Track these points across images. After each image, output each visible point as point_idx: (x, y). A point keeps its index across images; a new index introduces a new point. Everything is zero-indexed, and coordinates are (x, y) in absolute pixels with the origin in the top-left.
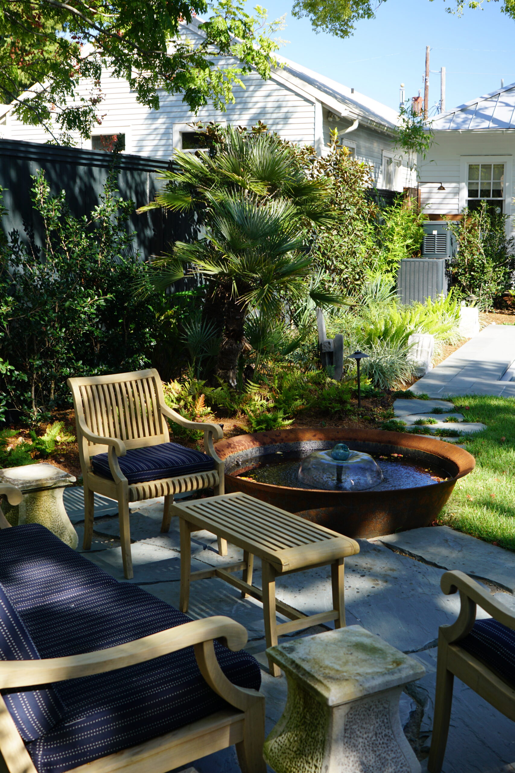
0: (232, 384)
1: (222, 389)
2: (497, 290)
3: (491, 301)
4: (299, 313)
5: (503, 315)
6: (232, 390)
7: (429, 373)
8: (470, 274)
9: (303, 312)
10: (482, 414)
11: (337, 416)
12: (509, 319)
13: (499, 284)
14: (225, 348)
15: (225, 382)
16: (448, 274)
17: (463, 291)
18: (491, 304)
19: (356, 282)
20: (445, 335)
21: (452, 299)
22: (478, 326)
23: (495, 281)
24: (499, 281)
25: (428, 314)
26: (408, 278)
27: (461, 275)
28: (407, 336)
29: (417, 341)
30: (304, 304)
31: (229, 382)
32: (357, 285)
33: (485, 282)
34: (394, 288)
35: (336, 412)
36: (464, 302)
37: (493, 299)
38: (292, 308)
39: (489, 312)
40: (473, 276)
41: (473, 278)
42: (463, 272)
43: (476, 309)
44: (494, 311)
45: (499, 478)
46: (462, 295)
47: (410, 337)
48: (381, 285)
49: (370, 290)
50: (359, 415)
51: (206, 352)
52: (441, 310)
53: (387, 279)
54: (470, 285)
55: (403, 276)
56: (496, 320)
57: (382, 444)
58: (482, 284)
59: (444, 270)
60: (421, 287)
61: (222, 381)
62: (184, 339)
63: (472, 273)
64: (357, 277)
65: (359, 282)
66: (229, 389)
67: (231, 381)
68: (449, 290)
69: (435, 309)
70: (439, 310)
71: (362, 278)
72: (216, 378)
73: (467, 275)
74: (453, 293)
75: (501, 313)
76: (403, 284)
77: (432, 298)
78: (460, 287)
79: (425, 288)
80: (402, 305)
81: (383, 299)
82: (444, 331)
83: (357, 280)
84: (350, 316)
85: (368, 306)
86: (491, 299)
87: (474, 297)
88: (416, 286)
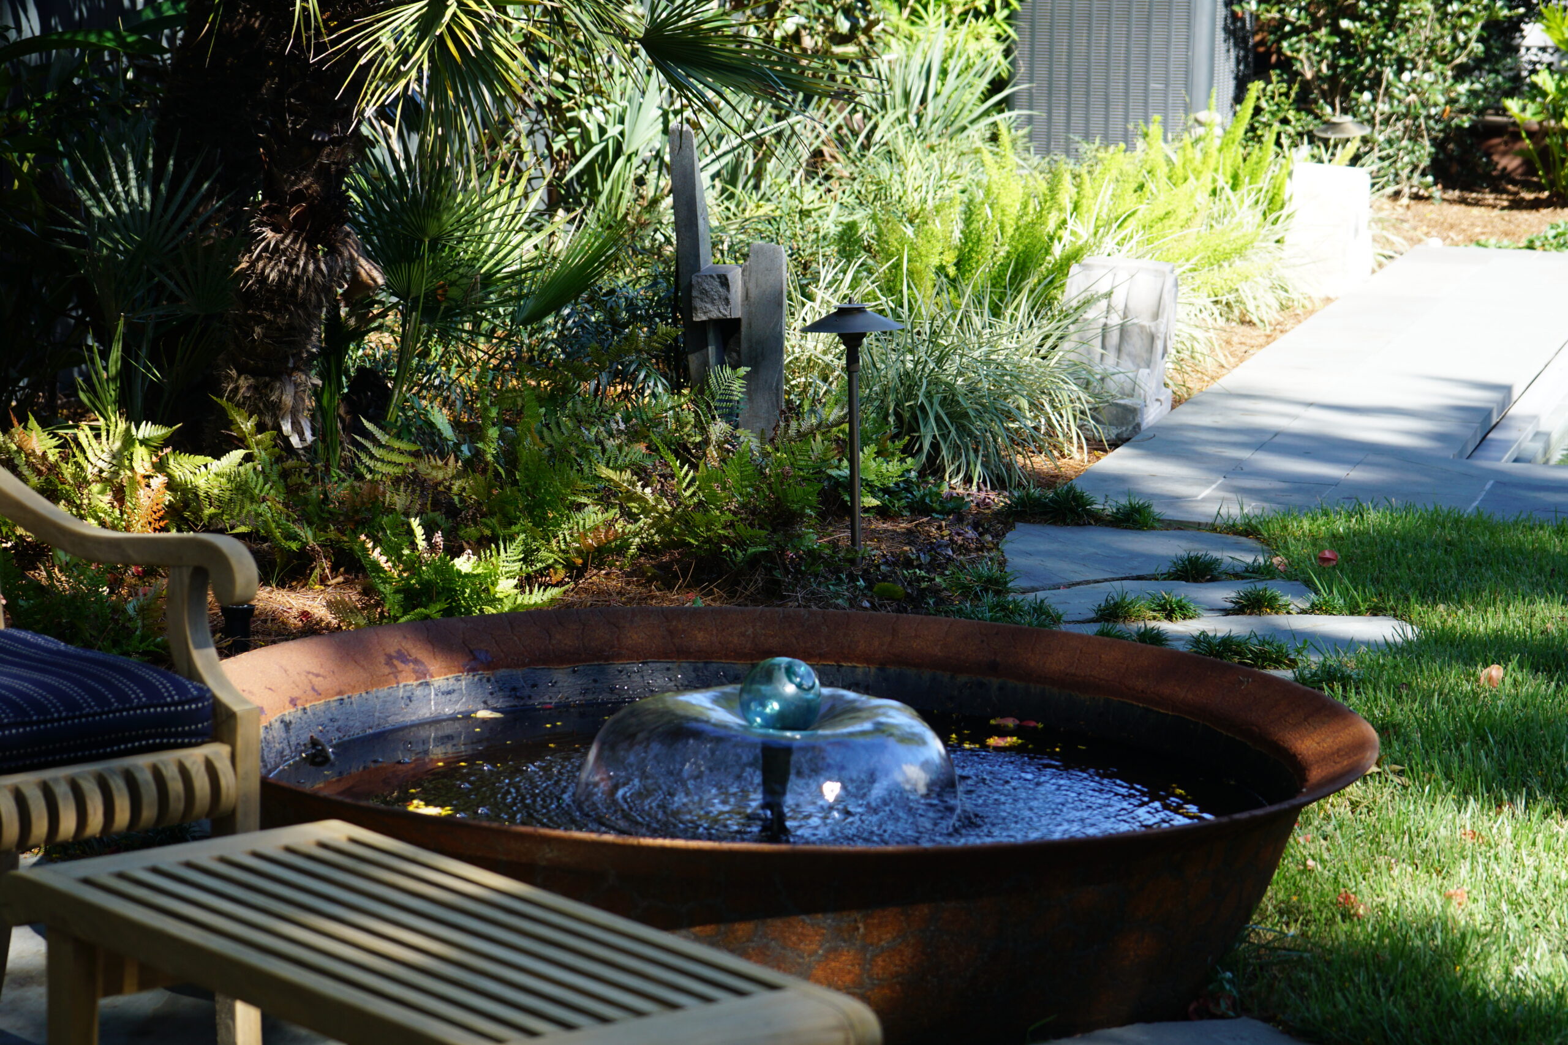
0: (295, 440)
1: (248, 458)
2: (1452, 101)
3: (1426, 149)
4: (590, 165)
5: (1475, 211)
6: (291, 463)
7: (1151, 428)
8: (1336, 30)
9: (604, 163)
10: (1395, 580)
11: (759, 578)
12: (1501, 226)
13: (1462, 72)
14: (263, 278)
15: (260, 428)
16: (1236, 31)
17: (1304, 103)
18: (1426, 162)
19: (837, 50)
20: (1220, 278)
21: (1253, 134)
22: (1369, 253)
23: (1443, 60)
24: (1462, 59)
25: (1150, 186)
26: (1062, 48)
27: (1297, 31)
28: (1063, 267)
29: (1103, 288)
30: (613, 131)
31: (279, 429)
32: (843, 61)
33: (1401, 65)
34: (997, 85)
35: (754, 561)
36: (1305, 149)
37: (1434, 141)
38: (559, 143)
39: (1416, 197)
40: (1347, 35)
41: (1346, 45)
42: (1305, 21)
43: (1361, 175)
44: (1437, 192)
45: (1484, 824)
46: (1298, 121)
47: (1074, 268)
48: (944, 72)
49: (898, 91)
50: (852, 578)
51: (173, 299)
52: (1207, 177)
53: (973, 47)
54: (1333, 79)
55: (1042, 38)
56: (1446, 228)
57: (962, 678)
58: (1388, 73)
59: (1221, 12)
60: (1117, 86)
61: (247, 425)
62: (72, 239)
63: (1345, 24)
64: (843, 25)
65: (850, 49)
66: (279, 460)
67: (287, 427)
68: (1239, 98)
69: (1179, 171)
70: (1198, 174)
71: (866, 31)
72: (223, 412)
73: (1322, 34)
74: (1258, 110)
75: (1463, 201)
76: (1041, 71)
77: (1165, 124)
78: (1290, 83)
79: (1136, 91)
80: (1035, 160)
81: (954, 128)
82: (1218, 259)
83: (843, 40)
84: (810, 195)
85: (890, 155)
86: (1426, 142)
87: (1353, 129)
88: (1097, 82)
